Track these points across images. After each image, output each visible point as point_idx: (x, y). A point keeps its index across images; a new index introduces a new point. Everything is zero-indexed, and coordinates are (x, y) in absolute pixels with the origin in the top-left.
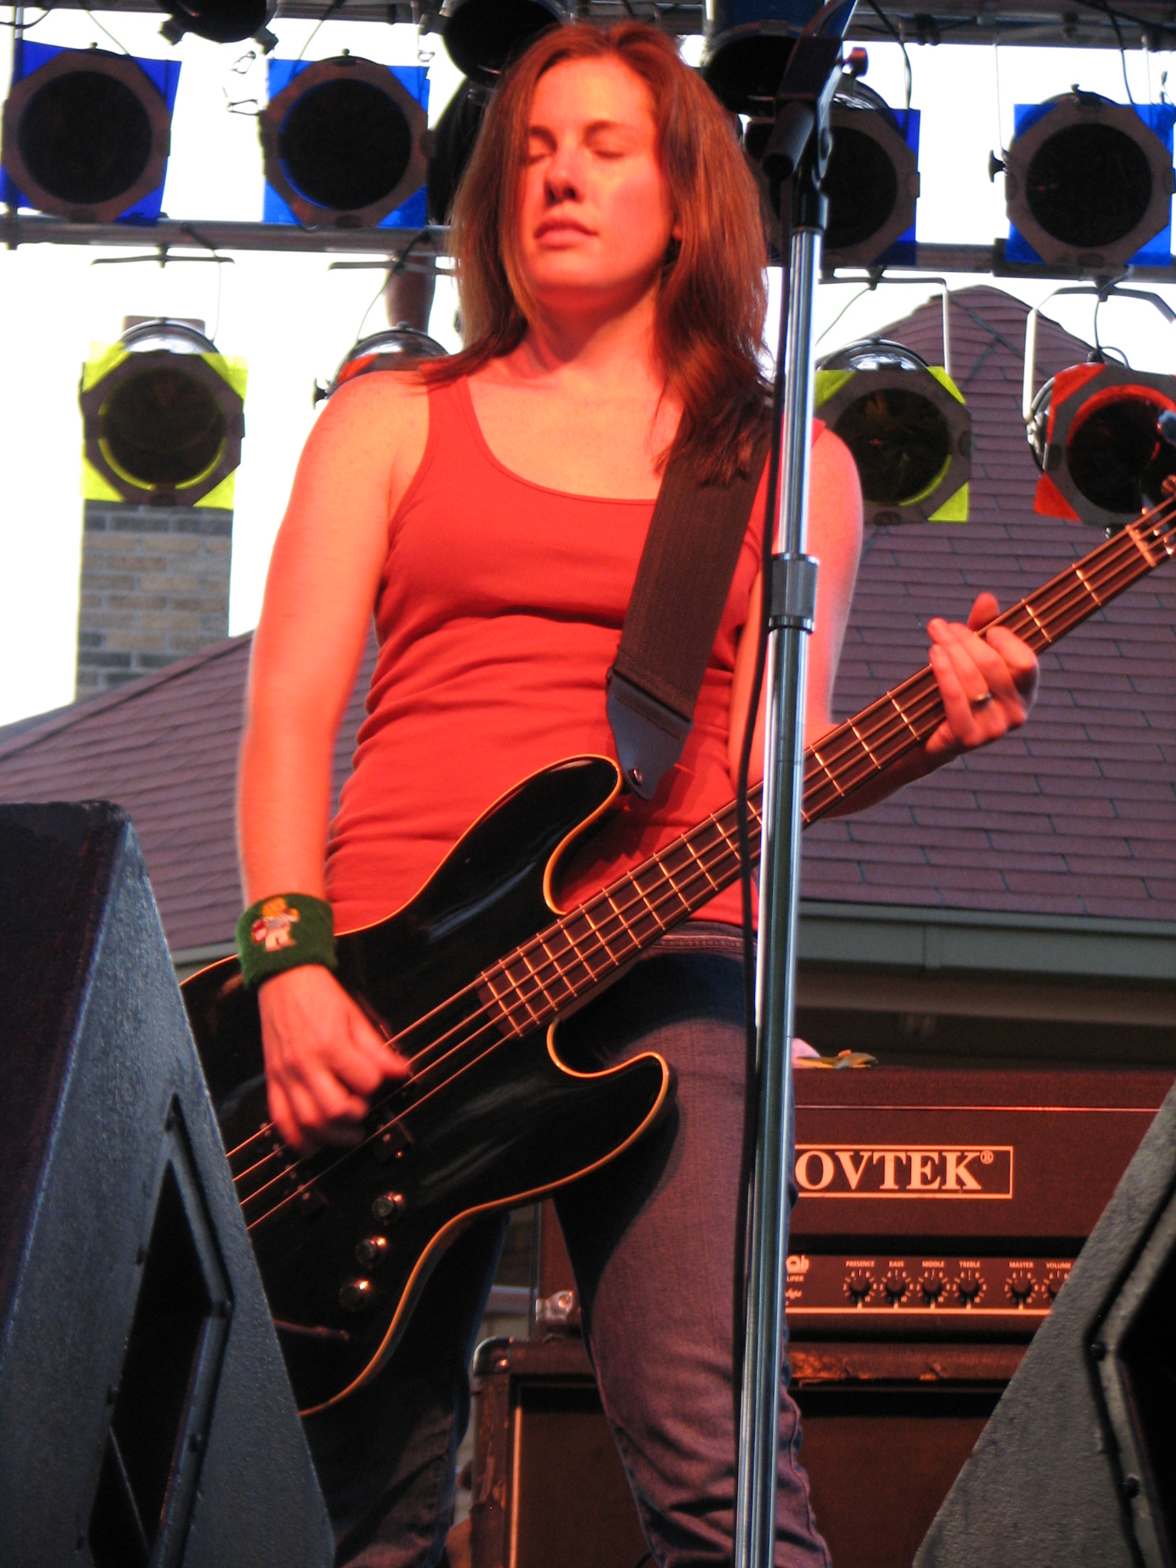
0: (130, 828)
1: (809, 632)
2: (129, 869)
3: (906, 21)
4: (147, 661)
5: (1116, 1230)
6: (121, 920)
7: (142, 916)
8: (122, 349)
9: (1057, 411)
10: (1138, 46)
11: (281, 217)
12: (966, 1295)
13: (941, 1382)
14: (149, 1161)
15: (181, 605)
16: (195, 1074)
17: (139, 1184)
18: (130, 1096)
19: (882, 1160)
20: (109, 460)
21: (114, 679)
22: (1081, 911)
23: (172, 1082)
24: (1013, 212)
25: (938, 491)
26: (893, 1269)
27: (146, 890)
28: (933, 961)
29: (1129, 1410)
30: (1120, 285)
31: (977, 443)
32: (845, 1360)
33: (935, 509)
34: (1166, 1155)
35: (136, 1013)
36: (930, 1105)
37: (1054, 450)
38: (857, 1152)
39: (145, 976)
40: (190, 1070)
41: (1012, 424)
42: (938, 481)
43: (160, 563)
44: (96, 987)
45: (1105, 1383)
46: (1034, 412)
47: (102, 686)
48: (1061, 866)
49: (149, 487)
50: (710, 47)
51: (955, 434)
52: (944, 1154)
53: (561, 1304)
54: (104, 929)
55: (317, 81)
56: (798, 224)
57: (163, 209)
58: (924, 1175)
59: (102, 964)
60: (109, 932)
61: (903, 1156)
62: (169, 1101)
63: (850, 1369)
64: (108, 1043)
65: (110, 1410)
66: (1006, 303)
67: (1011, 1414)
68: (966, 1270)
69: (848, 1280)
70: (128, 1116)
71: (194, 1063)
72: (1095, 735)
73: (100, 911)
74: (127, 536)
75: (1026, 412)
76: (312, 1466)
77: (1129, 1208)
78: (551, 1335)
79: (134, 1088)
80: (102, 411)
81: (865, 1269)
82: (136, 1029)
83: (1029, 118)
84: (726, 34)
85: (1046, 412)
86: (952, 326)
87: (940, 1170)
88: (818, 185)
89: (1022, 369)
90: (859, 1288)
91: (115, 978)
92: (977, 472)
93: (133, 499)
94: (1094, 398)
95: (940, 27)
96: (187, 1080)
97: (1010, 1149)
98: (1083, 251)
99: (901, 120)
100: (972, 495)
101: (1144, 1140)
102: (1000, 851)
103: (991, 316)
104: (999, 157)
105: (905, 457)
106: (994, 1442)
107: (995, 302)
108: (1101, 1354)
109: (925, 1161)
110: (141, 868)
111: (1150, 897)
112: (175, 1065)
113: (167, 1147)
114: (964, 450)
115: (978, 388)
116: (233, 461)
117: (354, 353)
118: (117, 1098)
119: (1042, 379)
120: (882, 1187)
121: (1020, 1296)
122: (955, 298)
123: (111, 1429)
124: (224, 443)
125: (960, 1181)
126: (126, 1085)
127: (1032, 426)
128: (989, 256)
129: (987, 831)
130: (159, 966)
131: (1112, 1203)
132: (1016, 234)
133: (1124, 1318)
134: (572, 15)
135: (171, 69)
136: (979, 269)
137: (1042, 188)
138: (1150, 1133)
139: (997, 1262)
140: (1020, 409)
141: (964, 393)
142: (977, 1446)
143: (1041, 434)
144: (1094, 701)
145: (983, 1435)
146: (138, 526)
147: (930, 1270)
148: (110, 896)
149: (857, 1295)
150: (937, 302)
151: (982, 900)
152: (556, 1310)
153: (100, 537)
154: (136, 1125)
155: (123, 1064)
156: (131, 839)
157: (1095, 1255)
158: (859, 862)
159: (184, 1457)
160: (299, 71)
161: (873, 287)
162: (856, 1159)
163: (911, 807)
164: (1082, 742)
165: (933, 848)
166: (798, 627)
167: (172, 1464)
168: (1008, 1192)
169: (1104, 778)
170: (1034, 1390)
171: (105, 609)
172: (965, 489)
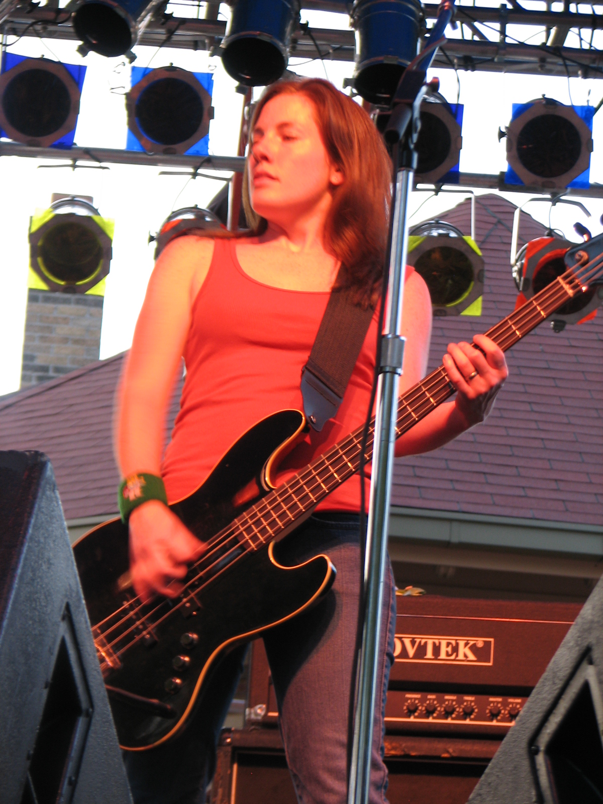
0: (50, 465)
1: (400, 375)
2: (48, 486)
3: (459, 58)
4: (58, 370)
5: (547, 688)
6: (43, 512)
7: (53, 511)
8: (51, 212)
9: (529, 261)
10: (576, 75)
11: (135, 148)
12: (467, 714)
13: (452, 758)
14: (53, 636)
15: (76, 342)
16: (78, 592)
17: (47, 648)
18: (44, 602)
19: (426, 643)
20: (43, 269)
21: (40, 379)
22: (531, 516)
23: (66, 596)
24: (510, 158)
25: (466, 299)
26: (430, 699)
27: (56, 497)
28: (455, 539)
29: (550, 782)
30: (563, 198)
31: (487, 274)
32: (404, 745)
33: (464, 308)
34: (573, 651)
35: (49, 560)
36: (452, 616)
37: (526, 280)
38: (414, 638)
39: (54, 541)
40: (75, 590)
41: (505, 265)
42: (466, 295)
43: (66, 320)
44: (29, 546)
45: (538, 767)
46: (517, 261)
47: (34, 382)
48: (522, 493)
49: (62, 283)
50: (358, 69)
51: (476, 271)
52: (458, 641)
53: (259, 711)
54: (34, 516)
55: (156, 79)
56: (401, 166)
57: (74, 141)
58: (447, 652)
59: (32, 534)
60: (37, 518)
61: (437, 642)
62: (64, 605)
63: (406, 750)
64: (34, 575)
65: (28, 763)
66: (503, 203)
67: (489, 780)
68: (467, 701)
69: (406, 704)
70: (44, 613)
71: (77, 587)
72: (542, 426)
73: (32, 507)
74: (50, 306)
75: (513, 261)
76: (131, 795)
77: (554, 677)
78: (253, 727)
79: (46, 598)
80: (40, 243)
81: (416, 699)
82: (49, 568)
83: (520, 111)
84: (366, 62)
85: (523, 261)
86: (476, 214)
87: (455, 649)
88: (412, 146)
89: (511, 237)
90: (412, 708)
91: (39, 542)
92: (486, 289)
93: (54, 288)
94: (548, 255)
95: (475, 62)
96: (74, 595)
97: (492, 640)
98: (545, 179)
99: (454, 109)
100: (484, 301)
101: (562, 643)
102: (491, 484)
103: (496, 209)
104: (504, 130)
105: (450, 282)
106: (480, 795)
107: (499, 203)
108: (537, 752)
109: (448, 644)
110: (54, 486)
111: (567, 510)
112: (68, 587)
113: (62, 629)
114: (480, 279)
115: (488, 246)
116: (106, 271)
117: (170, 218)
118: (38, 604)
119: (522, 243)
120: (425, 657)
121: (494, 715)
122: (479, 199)
123: (28, 773)
124: (102, 262)
125: (465, 656)
126: (43, 597)
127: (515, 268)
128: (496, 180)
129: (484, 473)
130: (61, 536)
131: (545, 675)
132: (511, 171)
133: (549, 734)
134: (288, 50)
135: (81, 70)
136: (491, 187)
137: (525, 147)
138: (565, 640)
139: (482, 698)
140: (509, 258)
141: (481, 249)
142: (471, 796)
143: (520, 272)
144: (542, 409)
145: (474, 791)
146: (55, 301)
147: (448, 700)
148: (38, 500)
149: (411, 712)
150: (469, 201)
151: (481, 509)
152: (256, 714)
153: (36, 305)
154: (47, 617)
155: (41, 586)
156: (50, 471)
157: (535, 701)
158: (419, 487)
159: (65, 788)
160: (147, 73)
161: (436, 194)
162: (413, 642)
163: (446, 460)
164: (535, 430)
165: (457, 481)
166: (394, 372)
167: (59, 791)
168: (489, 662)
169: (545, 449)
170: (501, 769)
171: (37, 343)
172: (480, 299)
